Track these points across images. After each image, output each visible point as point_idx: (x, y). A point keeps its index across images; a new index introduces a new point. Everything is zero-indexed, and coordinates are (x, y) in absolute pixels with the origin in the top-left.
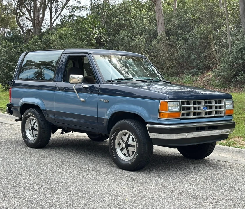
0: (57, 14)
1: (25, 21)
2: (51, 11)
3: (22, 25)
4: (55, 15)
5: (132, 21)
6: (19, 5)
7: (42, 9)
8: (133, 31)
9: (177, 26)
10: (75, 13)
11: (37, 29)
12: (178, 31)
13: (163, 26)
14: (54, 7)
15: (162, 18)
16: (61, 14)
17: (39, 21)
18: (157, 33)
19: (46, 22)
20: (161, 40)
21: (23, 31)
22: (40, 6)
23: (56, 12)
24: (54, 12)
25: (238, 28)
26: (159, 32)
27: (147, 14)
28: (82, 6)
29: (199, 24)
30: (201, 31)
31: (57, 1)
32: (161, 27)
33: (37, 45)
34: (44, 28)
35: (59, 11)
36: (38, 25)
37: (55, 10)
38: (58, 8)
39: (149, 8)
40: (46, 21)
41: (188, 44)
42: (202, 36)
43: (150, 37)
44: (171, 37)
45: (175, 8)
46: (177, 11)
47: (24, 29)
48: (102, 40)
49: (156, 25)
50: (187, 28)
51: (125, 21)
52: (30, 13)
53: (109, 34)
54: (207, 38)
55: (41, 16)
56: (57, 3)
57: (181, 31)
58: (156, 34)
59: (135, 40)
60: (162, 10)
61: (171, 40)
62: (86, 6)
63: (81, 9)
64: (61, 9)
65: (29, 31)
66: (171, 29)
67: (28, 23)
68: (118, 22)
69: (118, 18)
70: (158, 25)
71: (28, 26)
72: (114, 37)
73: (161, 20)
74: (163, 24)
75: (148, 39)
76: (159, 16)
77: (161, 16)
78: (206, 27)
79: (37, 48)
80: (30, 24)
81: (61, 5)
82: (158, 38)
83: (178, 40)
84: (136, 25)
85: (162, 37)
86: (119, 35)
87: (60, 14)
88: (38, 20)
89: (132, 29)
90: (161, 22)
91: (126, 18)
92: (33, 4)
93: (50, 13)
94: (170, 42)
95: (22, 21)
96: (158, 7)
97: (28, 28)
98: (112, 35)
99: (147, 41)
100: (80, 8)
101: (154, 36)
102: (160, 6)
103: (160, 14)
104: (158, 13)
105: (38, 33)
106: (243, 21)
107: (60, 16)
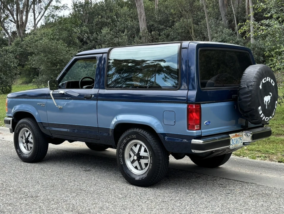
0: (41, 15)
1: (9, 23)
2: (34, 12)
3: (6, 28)
4: (38, 16)
5: (114, 18)
6: (2, 8)
7: (25, 10)
8: (116, 29)
9: (159, 21)
10: (56, 13)
11: (21, 31)
12: (160, 27)
13: (145, 22)
14: (37, 8)
15: (144, 14)
16: (45, 15)
17: (23, 23)
18: (140, 29)
19: (31, 24)
20: (144, 36)
21: (8, 33)
22: (24, 8)
23: (40, 13)
24: (38, 12)
25: (218, 21)
26: (141, 28)
27: (130, 10)
28: (62, 5)
29: (180, 19)
30: (182, 25)
31: (40, 1)
32: (143, 24)
33: (20, 47)
34: (29, 29)
35: (42, 11)
36: (22, 27)
37: (38, 10)
38: (41, 9)
39: (131, 5)
40: (30, 22)
41: (170, 39)
42: (183, 31)
43: (133, 34)
44: (152, 33)
45: (156, 3)
46: (159, 7)
47: (9, 31)
48: (85, 39)
49: (138, 22)
50: (169, 23)
51: (107, 19)
52: (13, 15)
53: (92, 33)
54: (188, 32)
55: (24, 18)
56: (40, 4)
57: (163, 26)
58: (138, 30)
59: (117, 37)
60: (143, 6)
61: (153, 35)
62: (67, 5)
63: (62, 9)
64: (44, 9)
65: (14, 33)
66: (153, 25)
67: (12, 25)
68: (100, 20)
69: (100, 17)
70: (140, 21)
71: (13, 28)
72: (96, 35)
73: (142, 16)
74: (145, 20)
75: (131, 36)
76: (140, 12)
77: (142, 12)
78: (187, 21)
79: (20, 49)
80: (14, 26)
81: (44, 6)
82: (141, 34)
83: (160, 35)
84: (119, 22)
85: (144, 33)
86: (101, 33)
87: (43, 15)
88: (21, 22)
89: (115, 26)
90: (143, 18)
91: (108, 15)
92: (15, 5)
93: (33, 14)
94: (153, 37)
95: (6, 24)
96: (139, 3)
97: (12, 30)
98: (95, 33)
99: (130, 38)
100: (60, 7)
101: (137, 32)
102: (141, 2)
103: (142, 10)
104: (139, 10)
105: (23, 35)
106: (223, 14)
107: (43, 16)
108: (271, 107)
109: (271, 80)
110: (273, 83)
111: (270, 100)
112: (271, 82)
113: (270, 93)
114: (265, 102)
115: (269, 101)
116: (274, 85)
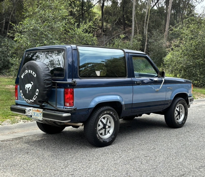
108: (31, 93)
109: (32, 73)
110: (35, 75)
111: (31, 87)
112: (33, 74)
113: (32, 82)
114: (26, 88)
115: (29, 88)
116: (35, 76)
